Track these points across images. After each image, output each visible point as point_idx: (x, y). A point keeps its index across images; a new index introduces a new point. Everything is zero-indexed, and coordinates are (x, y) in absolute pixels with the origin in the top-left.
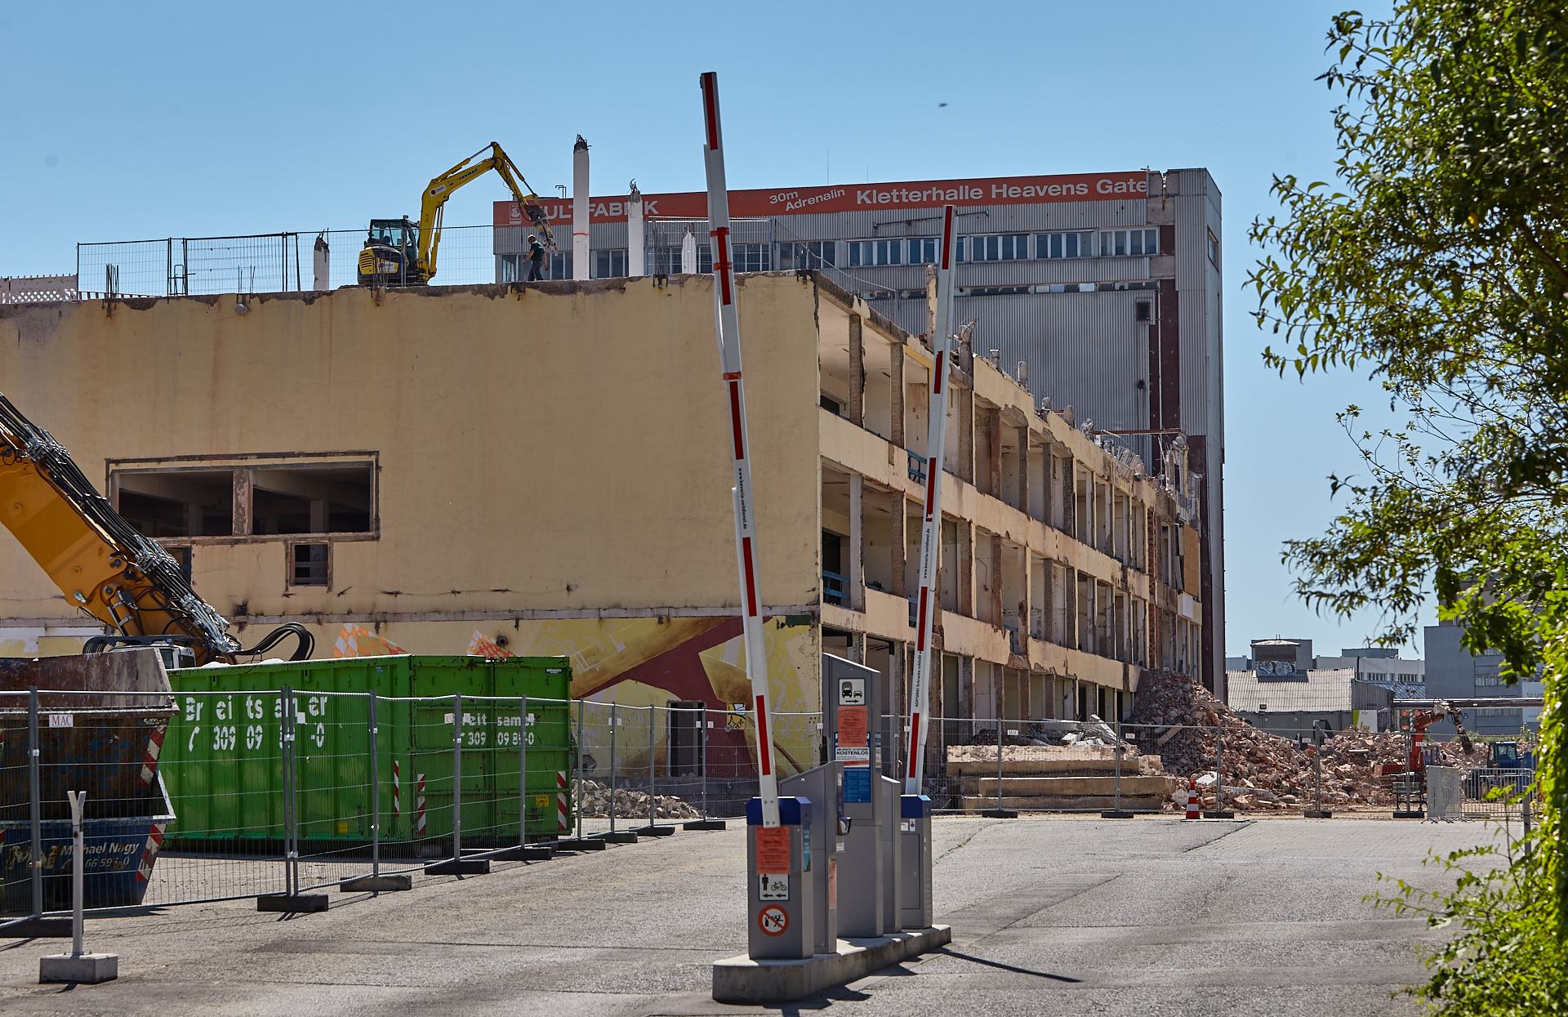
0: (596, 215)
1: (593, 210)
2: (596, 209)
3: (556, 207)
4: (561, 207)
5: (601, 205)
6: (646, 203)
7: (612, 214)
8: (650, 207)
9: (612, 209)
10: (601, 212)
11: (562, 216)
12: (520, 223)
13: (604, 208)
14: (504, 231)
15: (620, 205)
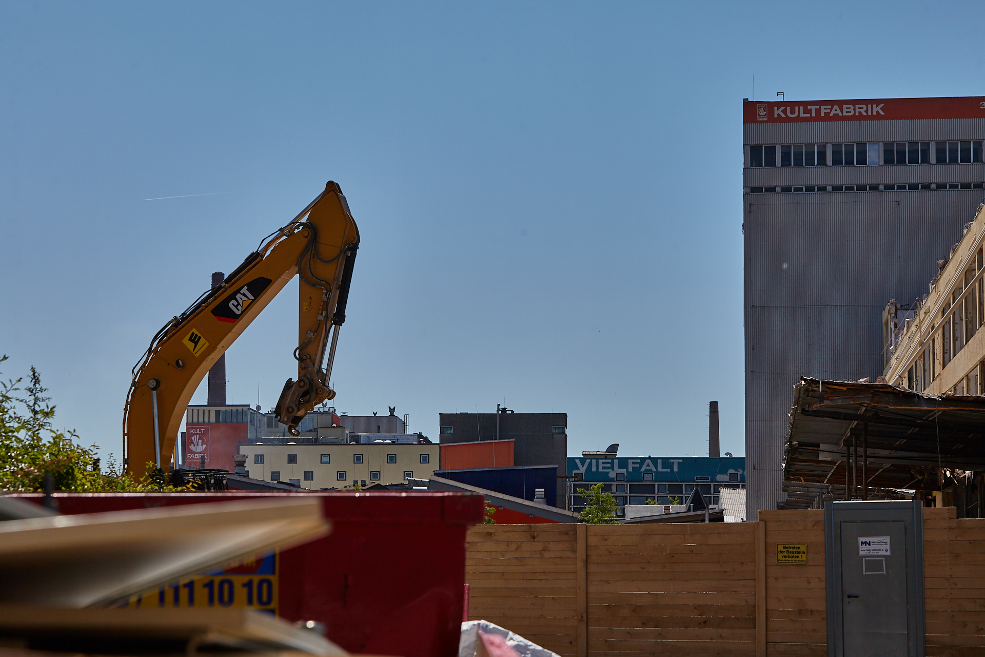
0: (831, 115)
1: (829, 111)
2: (831, 109)
3: (797, 108)
4: (801, 108)
5: (836, 107)
6: (875, 106)
7: (845, 114)
8: (878, 109)
9: (845, 110)
10: (836, 112)
11: (802, 115)
12: (766, 119)
13: (838, 109)
14: (752, 126)
15: (852, 107)
